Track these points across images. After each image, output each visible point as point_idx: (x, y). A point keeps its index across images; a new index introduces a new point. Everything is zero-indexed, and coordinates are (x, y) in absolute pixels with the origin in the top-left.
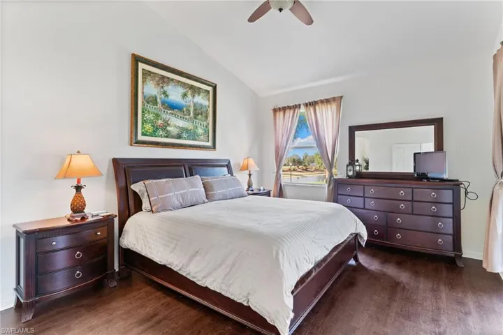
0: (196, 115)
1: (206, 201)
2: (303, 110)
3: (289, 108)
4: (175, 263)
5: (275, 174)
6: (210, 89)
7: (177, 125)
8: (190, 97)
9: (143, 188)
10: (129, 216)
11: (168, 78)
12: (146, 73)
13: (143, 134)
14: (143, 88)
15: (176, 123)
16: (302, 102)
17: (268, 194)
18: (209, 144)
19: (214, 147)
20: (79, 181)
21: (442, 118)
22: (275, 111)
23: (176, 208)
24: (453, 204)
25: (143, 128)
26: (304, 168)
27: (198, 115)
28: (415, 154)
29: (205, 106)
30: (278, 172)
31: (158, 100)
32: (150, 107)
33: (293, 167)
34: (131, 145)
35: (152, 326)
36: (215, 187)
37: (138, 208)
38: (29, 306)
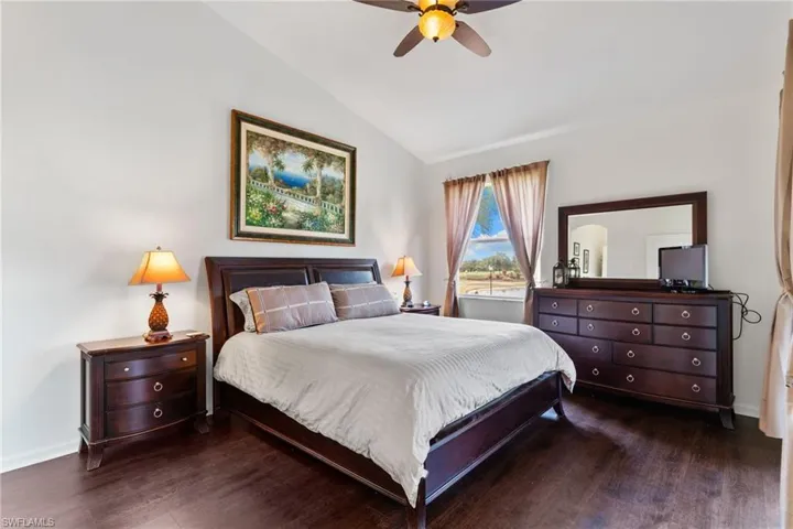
0: (325, 194)
1: (336, 318)
2: (488, 183)
3: (469, 180)
4: (282, 401)
5: (447, 282)
6: (346, 155)
7: (297, 209)
8: (315, 168)
9: (246, 299)
10: (227, 338)
11: (284, 142)
12: (252, 137)
13: (248, 223)
14: (247, 158)
15: (296, 206)
16: (487, 172)
17: (436, 312)
18: (345, 236)
19: (352, 241)
20: (159, 288)
21: (705, 193)
22: (447, 185)
23: (290, 328)
24: (717, 328)
25: (247, 214)
26: (515, 274)
27: (328, 194)
28: (660, 250)
29: (339, 181)
30: (451, 278)
31: (270, 174)
32: (258, 185)
33: (497, 273)
34: (231, 239)
35: (250, 485)
36: (350, 299)
37: (239, 327)
38: (97, 450)
